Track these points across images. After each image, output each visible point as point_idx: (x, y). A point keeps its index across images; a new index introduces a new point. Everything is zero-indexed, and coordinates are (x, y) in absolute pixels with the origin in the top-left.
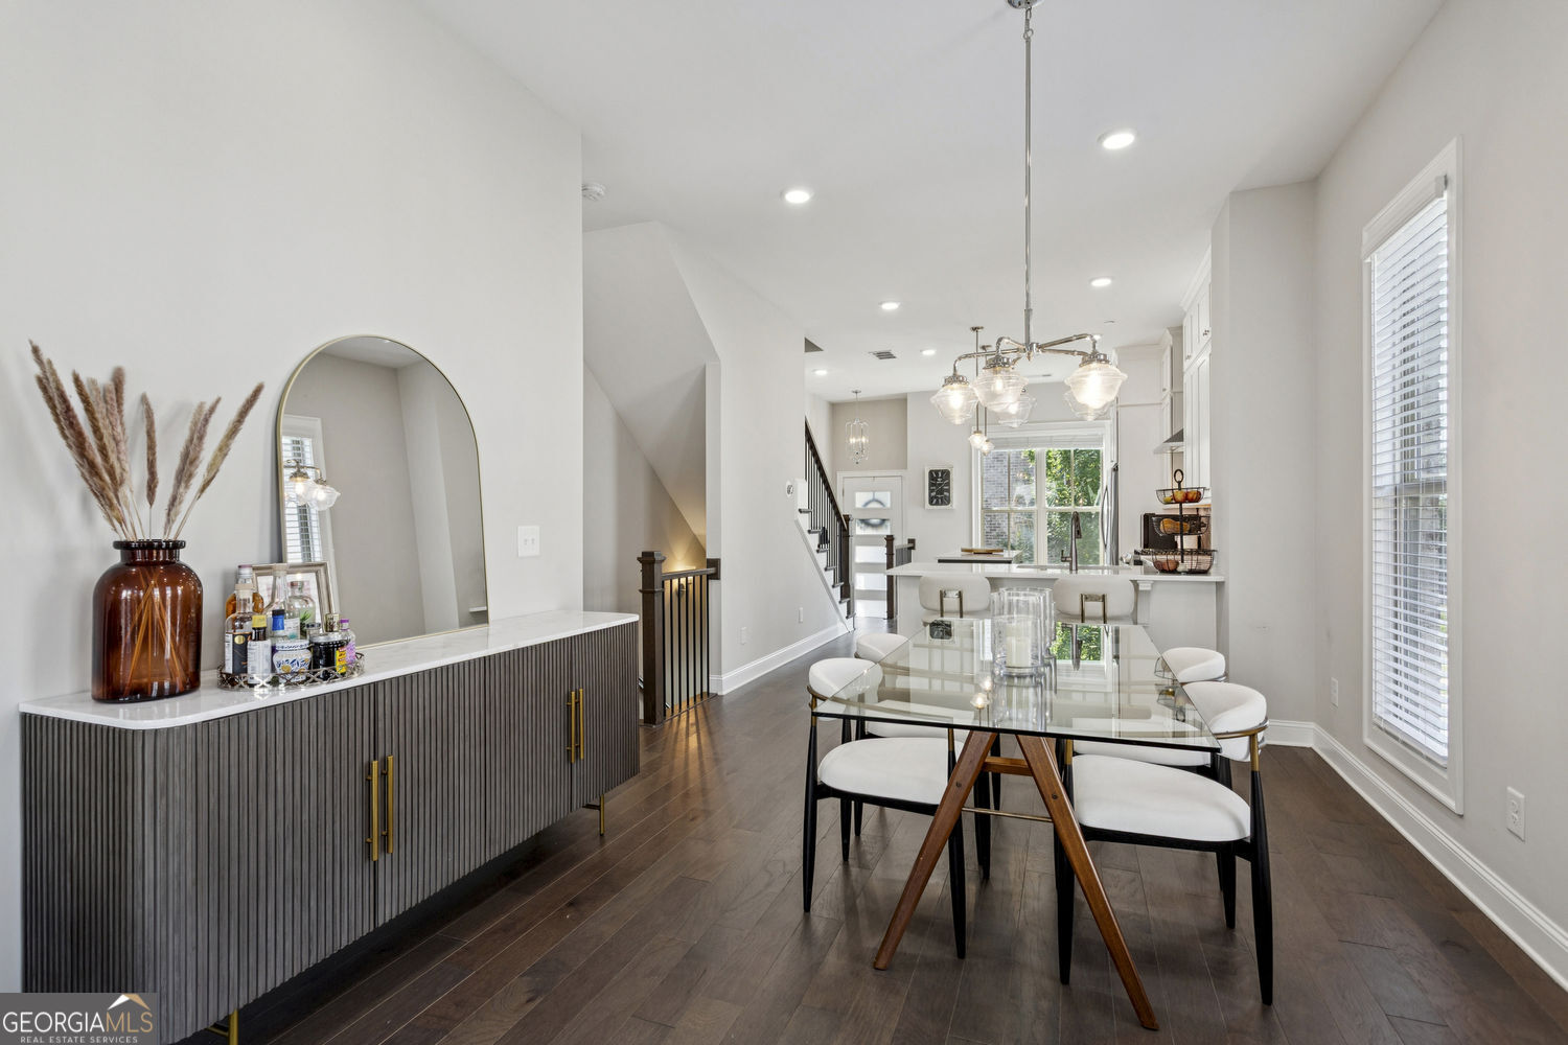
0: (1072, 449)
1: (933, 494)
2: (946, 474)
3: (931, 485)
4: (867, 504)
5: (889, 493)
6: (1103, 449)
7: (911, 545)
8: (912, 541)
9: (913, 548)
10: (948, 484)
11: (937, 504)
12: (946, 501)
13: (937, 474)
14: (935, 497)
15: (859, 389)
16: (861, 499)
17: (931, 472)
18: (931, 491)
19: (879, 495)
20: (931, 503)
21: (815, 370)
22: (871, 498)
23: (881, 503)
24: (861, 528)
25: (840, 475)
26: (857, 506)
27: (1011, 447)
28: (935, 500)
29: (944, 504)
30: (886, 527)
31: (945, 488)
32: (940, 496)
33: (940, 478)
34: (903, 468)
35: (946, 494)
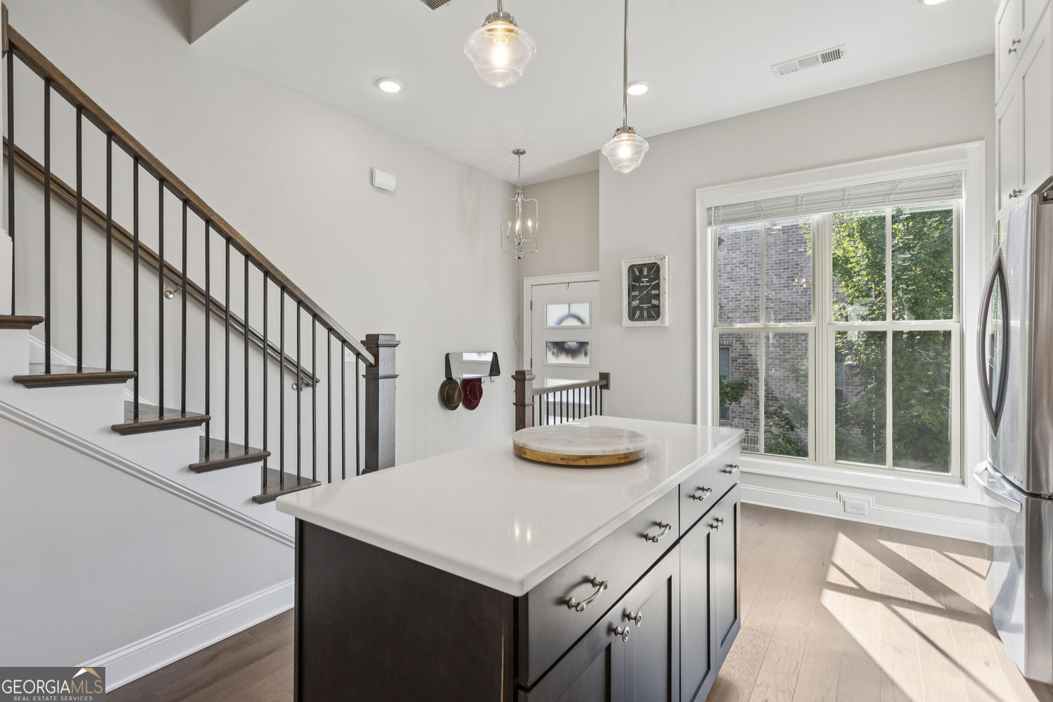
0: (888, 212)
1: (635, 303)
2: (654, 270)
3: (631, 288)
4: (561, 321)
5: (588, 304)
6: (959, 205)
7: (604, 382)
8: (605, 377)
9: (606, 386)
10: (657, 287)
11: (641, 318)
12: (654, 313)
13: (641, 271)
14: (637, 308)
15: (522, 148)
16: (555, 313)
17: (631, 268)
18: (631, 298)
19: (576, 308)
20: (632, 317)
21: (376, 81)
22: (567, 311)
23: (579, 319)
24: (553, 354)
25: (527, 282)
26: (549, 324)
27: (765, 217)
28: (638, 313)
29: (651, 318)
30: (586, 354)
31: (653, 292)
32: (645, 306)
33: (646, 277)
34: (597, 268)
35: (654, 302)
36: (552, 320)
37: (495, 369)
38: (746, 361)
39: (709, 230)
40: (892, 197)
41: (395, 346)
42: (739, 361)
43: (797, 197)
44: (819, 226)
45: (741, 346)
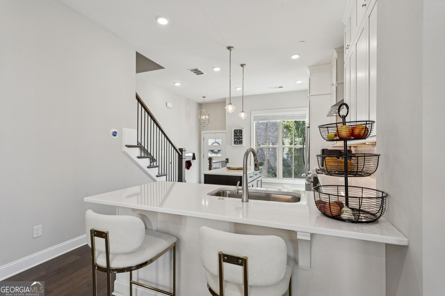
1: (236, 140)
2: (241, 131)
3: (235, 136)
4: (213, 144)
5: (221, 139)
6: (306, 120)
7: (227, 161)
8: (227, 159)
10: (242, 136)
11: (237, 144)
12: (241, 142)
13: (237, 131)
14: (236, 141)
15: (205, 96)
16: (211, 142)
17: (235, 131)
18: (235, 138)
19: (217, 140)
21: (175, 83)
22: (214, 141)
23: (218, 143)
24: (210, 153)
25: (203, 132)
26: (209, 145)
27: (268, 120)
28: (236, 142)
29: (240, 144)
30: (220, 153)
31: (240, 137)
32: (238, 141)
33: (238, 133)
34: (225, 129)
35: (241, 140)
36: (210, 144)
37: (194, 158)
38: (263, 156)
39: (254, 122)
40: (294, 118)
41: (185, 151)
42: (261, 156)
43: (274, 116)
44: (279, 122)
45: (261, 151)
